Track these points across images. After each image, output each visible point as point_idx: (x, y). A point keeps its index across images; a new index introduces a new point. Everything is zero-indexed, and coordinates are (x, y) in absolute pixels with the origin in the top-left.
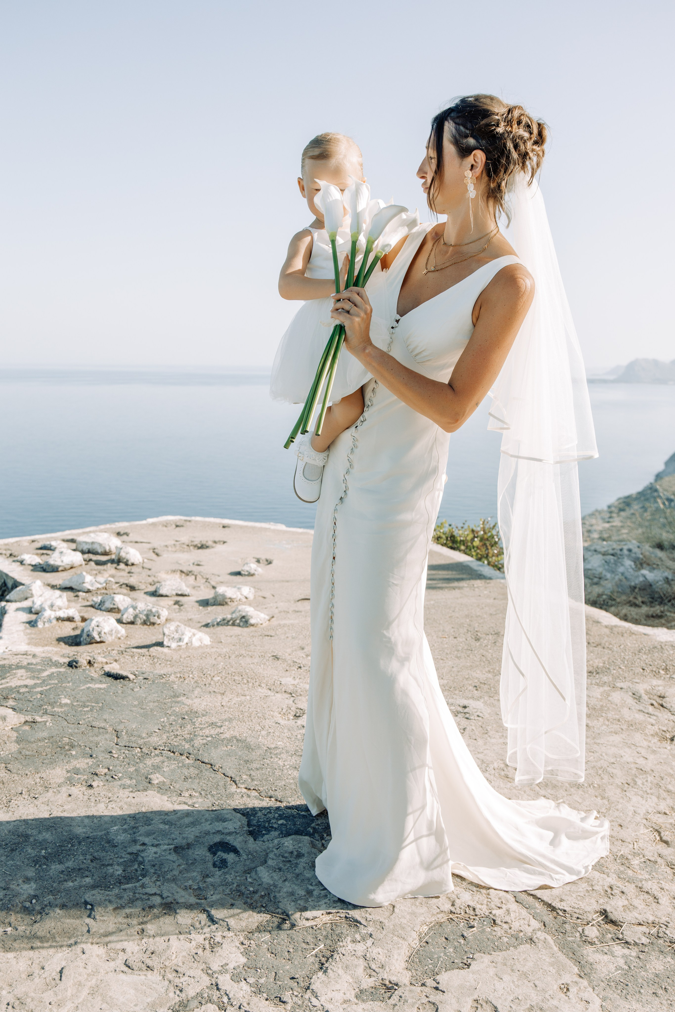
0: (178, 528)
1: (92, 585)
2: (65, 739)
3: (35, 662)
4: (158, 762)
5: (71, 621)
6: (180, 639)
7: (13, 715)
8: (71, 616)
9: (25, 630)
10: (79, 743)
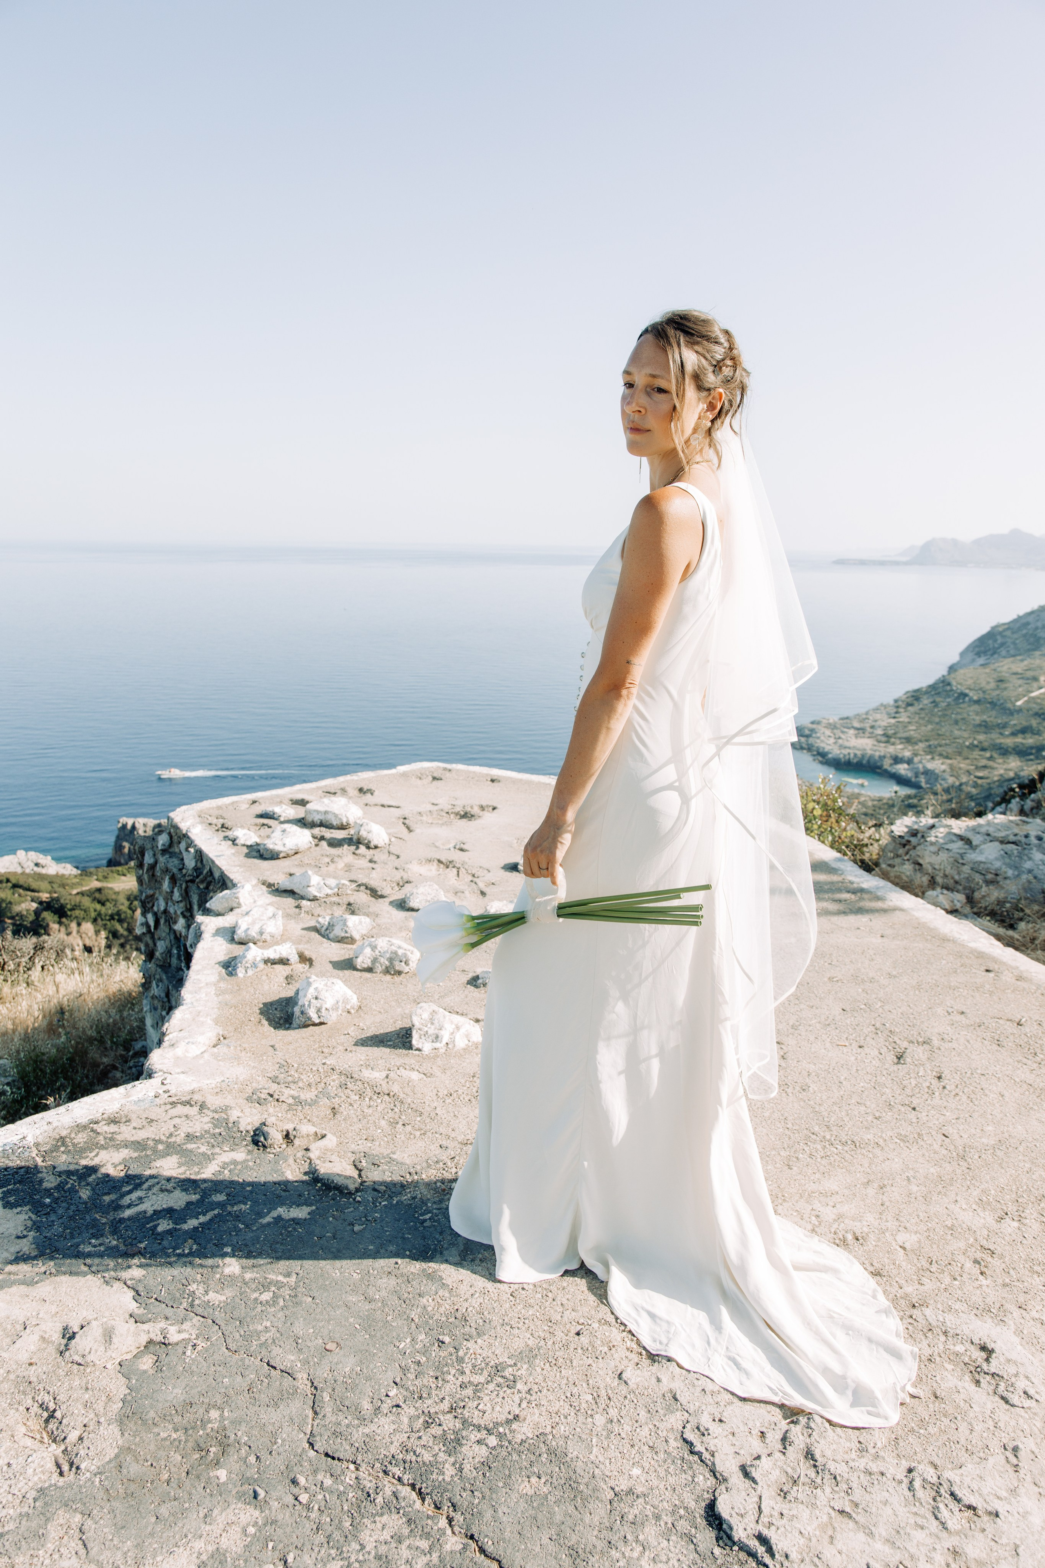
0: (435, 782)
1: (320, 892)
2: (214, 1414)
3: (199, 1129)
4: (389, 1539)
5: (285, 964)
6: (437, 1037)
7: (131, 1316)
8: (284, 955)
9: (218, 981)
10: (239, 1434)
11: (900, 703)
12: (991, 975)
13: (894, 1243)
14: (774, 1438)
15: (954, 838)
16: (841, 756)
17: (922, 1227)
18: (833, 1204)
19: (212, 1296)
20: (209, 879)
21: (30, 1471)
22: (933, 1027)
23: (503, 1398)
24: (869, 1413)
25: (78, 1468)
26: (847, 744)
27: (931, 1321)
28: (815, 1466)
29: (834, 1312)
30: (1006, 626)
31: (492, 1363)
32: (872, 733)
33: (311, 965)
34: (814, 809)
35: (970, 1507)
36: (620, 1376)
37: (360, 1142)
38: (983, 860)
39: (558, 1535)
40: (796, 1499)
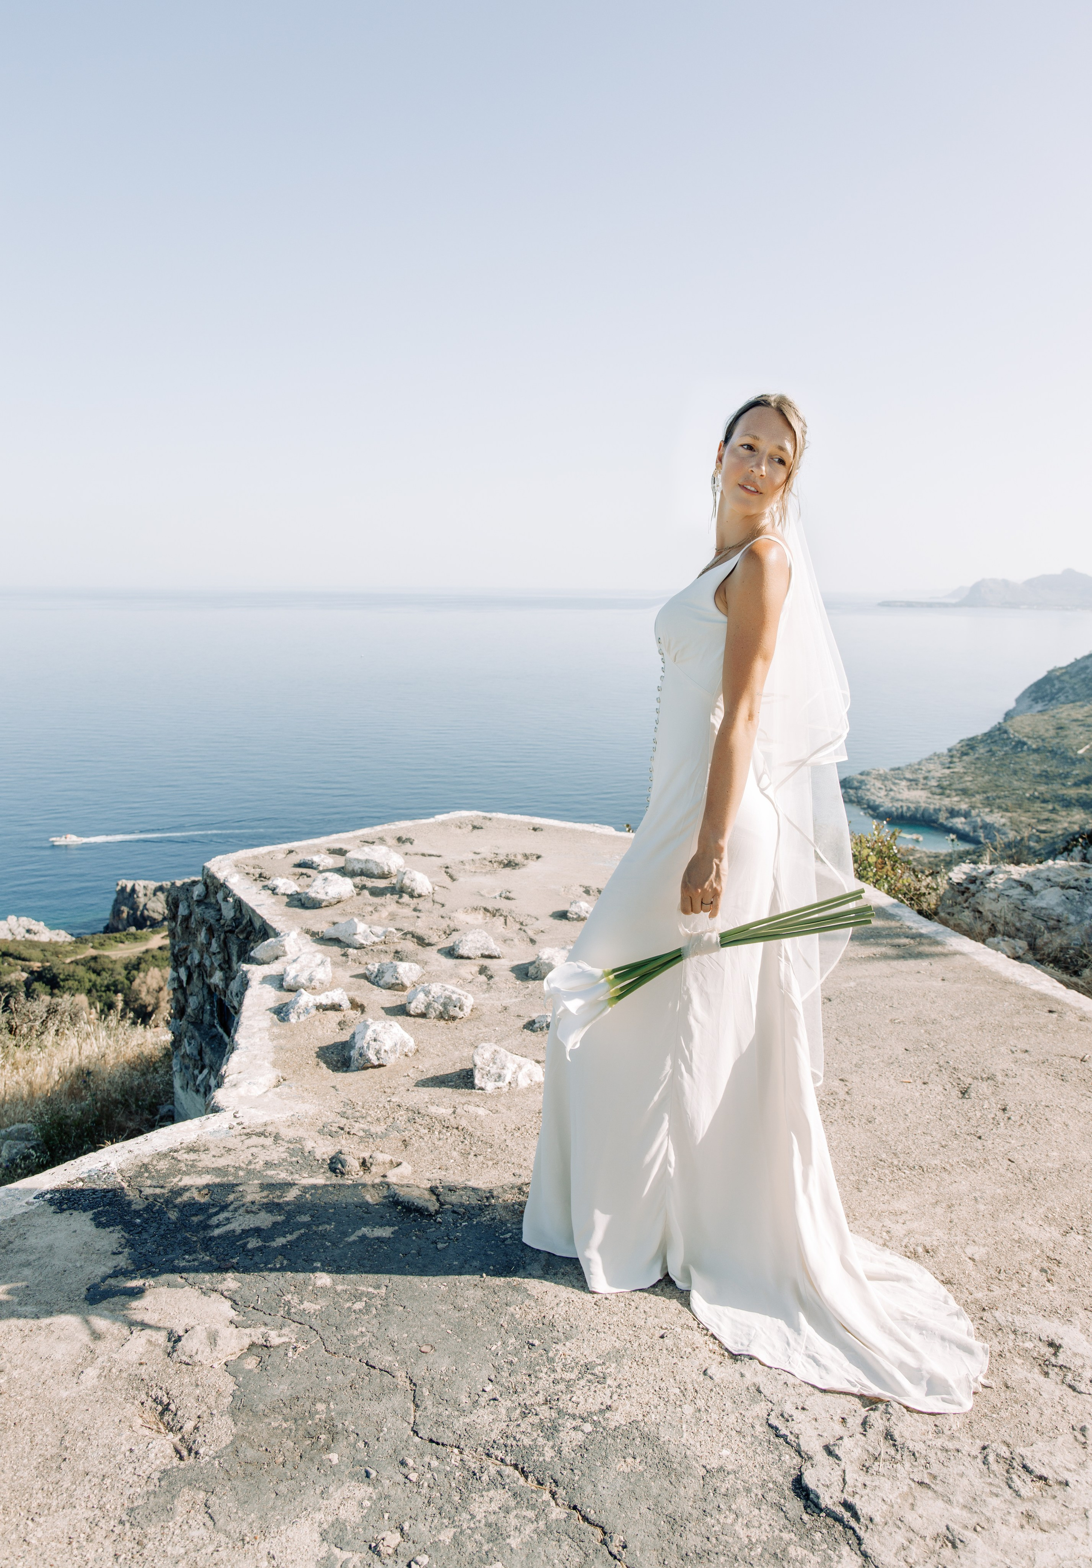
0: (476, 831)
1: (366, 940)
2: (321, 1407)
3: (276, 1158)
4: (498, 1510)
5: (336, 1010)
6: (500, 1076)
7: (231, 1322)
8: (337, 1000)
9: (271, 1027)
10: (347, 1423)
11: (955, 752)
12: (1055, 1015)
13: (963, 1255)
14: (854, 1423)
15: (1014, 884)
16: (894, 809)
17: (990, 1241)
18: (902, 1221)
19: (306, 1305)
20: (249, 929)
21: (152, 1456)
22: (996, 1064)
23: (595, 1391)
24: (944, 1400)
25: (197, 1453)
26: (899, 796)
27: (1000, 1321)
28: (894, 1445)
29: (908, 1315)
30: (1064, 671)
31: (582, 1362)
32: (926, 784)
33: (363, 1011)
34: (868, 855)
35: (1041, 1478)
36: (705, 1373)
37: (434, 1171)
38: (1045, 906)
39: (655, 1505)
40: (878, 1472)
